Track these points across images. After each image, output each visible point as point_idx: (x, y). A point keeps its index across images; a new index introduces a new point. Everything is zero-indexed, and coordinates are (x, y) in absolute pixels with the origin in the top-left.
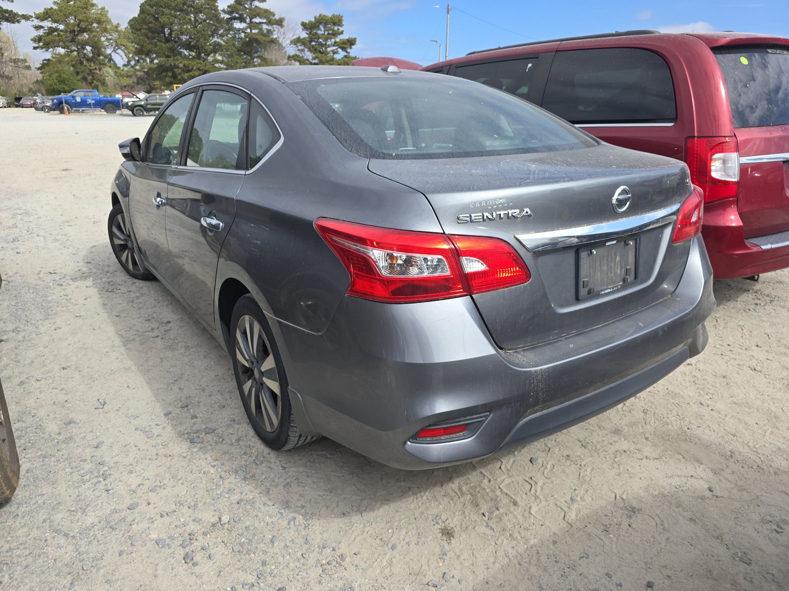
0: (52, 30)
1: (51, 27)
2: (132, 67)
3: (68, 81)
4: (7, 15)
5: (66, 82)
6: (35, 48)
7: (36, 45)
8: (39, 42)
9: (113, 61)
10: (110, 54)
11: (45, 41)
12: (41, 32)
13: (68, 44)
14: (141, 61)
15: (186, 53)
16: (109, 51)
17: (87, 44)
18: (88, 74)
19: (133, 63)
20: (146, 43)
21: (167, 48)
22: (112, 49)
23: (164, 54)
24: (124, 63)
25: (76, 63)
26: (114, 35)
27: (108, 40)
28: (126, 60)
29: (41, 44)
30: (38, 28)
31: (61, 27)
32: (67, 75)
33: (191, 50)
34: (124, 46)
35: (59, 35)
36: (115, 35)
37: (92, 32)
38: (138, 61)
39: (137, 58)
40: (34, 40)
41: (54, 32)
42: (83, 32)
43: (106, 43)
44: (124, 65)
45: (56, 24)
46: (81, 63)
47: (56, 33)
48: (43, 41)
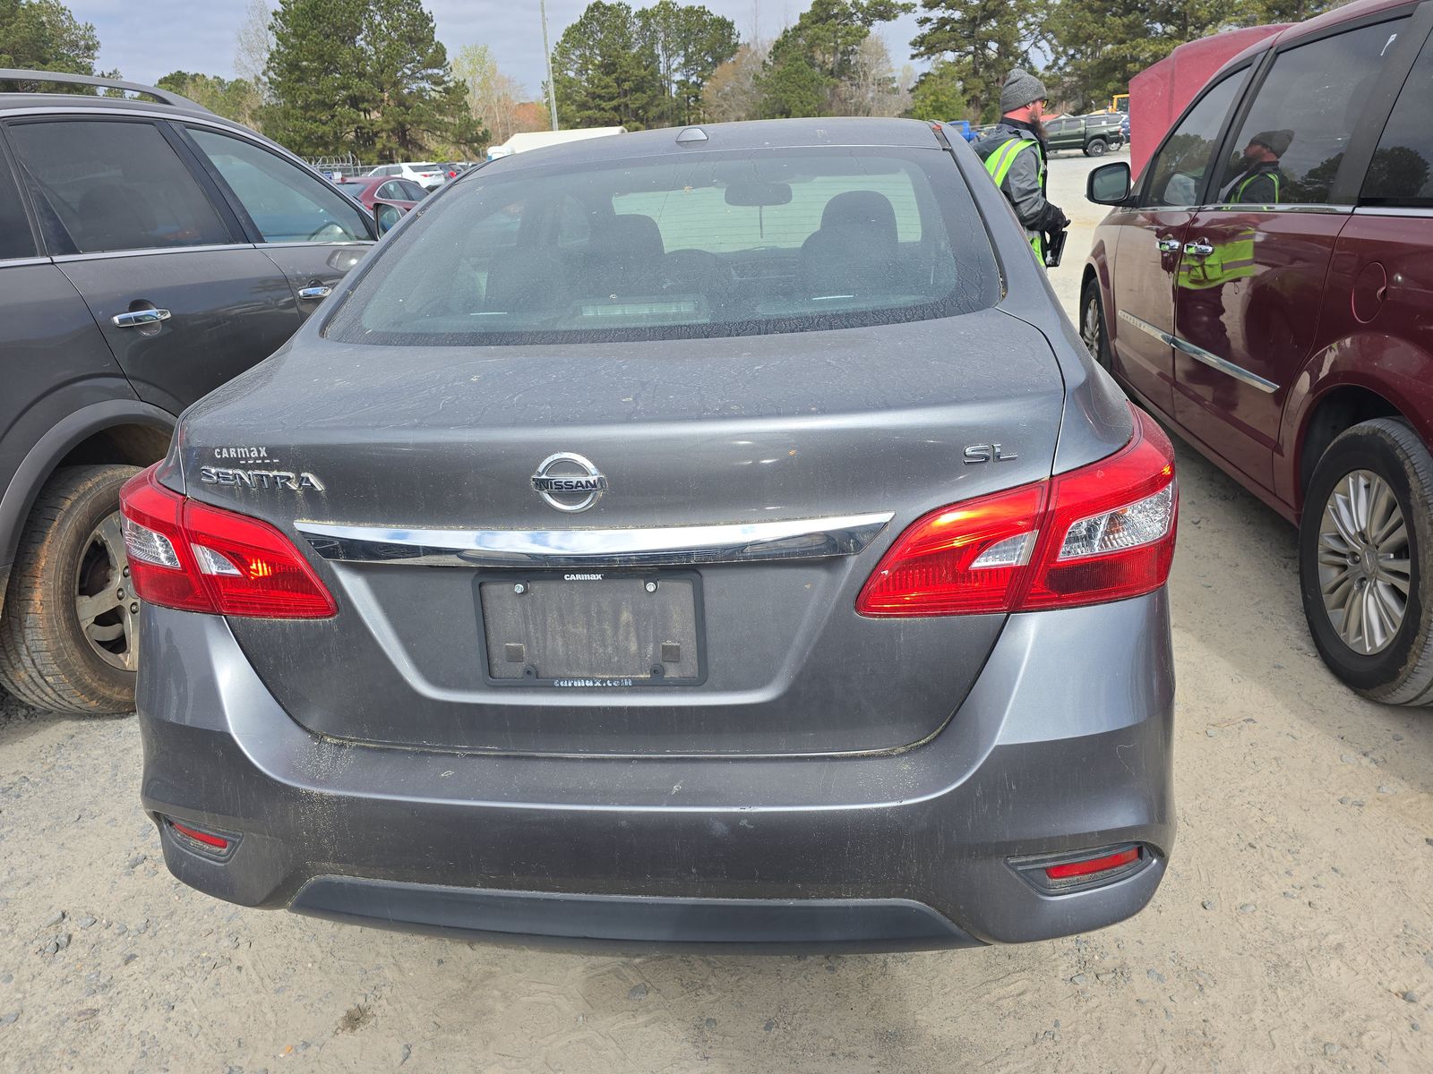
0: (943, 22)
1: (942, 18)
2: (1060, 69)
3: (947, 107)
4: (882, 8)
5: (944, 109)
6: (913, 57)
7: (915, 52)
8: (920, 46)
9: (1029, 63)
10: (1026, 51)
11: (929, 43)
12: (927, 28)
13: (962, 42)
14: (1078, 56)
15: (1159, 27)
16: (1024, 46)
17: (991, 38)
18: (982, 91)
19: (1061, 62)
20: (1086, 21)
21: (1123, 25)
22: (1032, 41)
23: (1115, 37)
24: (1046, 63)
25: (967, 75)
26: (1040, 15)
27: (1028, 25)
28: (1051, 57)
29: (922, 49)
30: (923, 22)
31: (957, 15)
32: (947, 96)
33: (1168, 22)
34: (1052, 32)
35: (952, 30)
36: (1042, 15)
37: (1002, 16)
38: (1073, 56)
39: (1071, 52)
40: (913, 44)
41: (944, 25)
42: (989, 18)
43: (1024, 32)
44: (1048, 68)
45: (951, 11)
46: (976, 72)
47: (948, 28)
48: (926, 44)
